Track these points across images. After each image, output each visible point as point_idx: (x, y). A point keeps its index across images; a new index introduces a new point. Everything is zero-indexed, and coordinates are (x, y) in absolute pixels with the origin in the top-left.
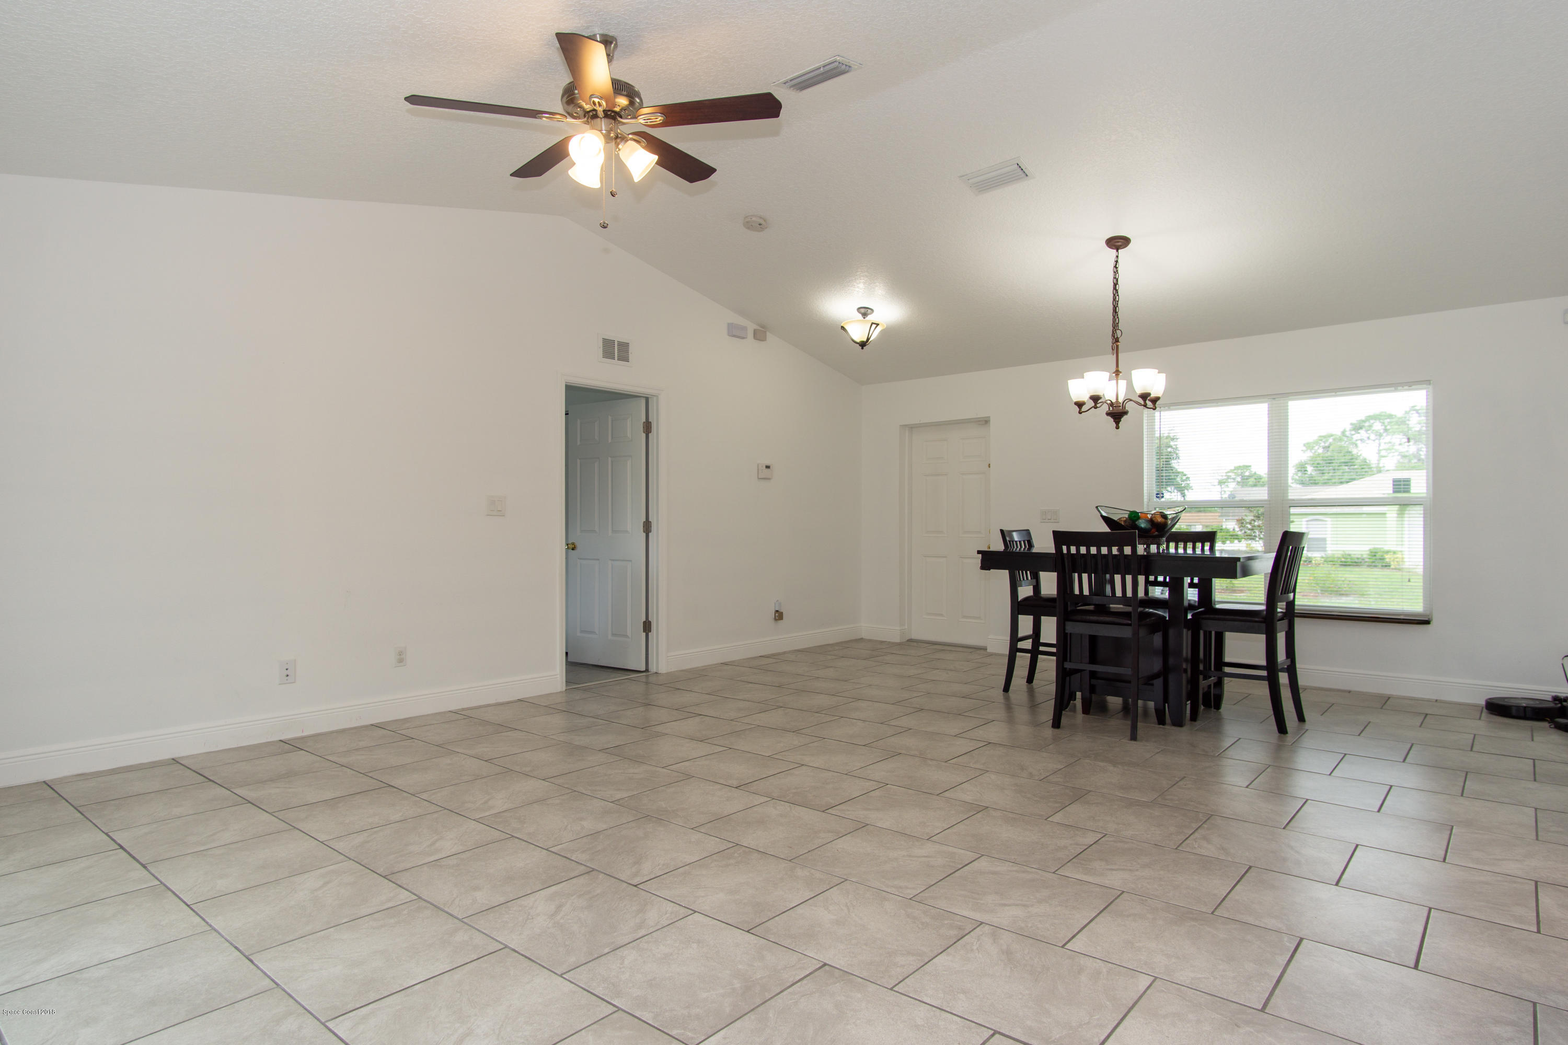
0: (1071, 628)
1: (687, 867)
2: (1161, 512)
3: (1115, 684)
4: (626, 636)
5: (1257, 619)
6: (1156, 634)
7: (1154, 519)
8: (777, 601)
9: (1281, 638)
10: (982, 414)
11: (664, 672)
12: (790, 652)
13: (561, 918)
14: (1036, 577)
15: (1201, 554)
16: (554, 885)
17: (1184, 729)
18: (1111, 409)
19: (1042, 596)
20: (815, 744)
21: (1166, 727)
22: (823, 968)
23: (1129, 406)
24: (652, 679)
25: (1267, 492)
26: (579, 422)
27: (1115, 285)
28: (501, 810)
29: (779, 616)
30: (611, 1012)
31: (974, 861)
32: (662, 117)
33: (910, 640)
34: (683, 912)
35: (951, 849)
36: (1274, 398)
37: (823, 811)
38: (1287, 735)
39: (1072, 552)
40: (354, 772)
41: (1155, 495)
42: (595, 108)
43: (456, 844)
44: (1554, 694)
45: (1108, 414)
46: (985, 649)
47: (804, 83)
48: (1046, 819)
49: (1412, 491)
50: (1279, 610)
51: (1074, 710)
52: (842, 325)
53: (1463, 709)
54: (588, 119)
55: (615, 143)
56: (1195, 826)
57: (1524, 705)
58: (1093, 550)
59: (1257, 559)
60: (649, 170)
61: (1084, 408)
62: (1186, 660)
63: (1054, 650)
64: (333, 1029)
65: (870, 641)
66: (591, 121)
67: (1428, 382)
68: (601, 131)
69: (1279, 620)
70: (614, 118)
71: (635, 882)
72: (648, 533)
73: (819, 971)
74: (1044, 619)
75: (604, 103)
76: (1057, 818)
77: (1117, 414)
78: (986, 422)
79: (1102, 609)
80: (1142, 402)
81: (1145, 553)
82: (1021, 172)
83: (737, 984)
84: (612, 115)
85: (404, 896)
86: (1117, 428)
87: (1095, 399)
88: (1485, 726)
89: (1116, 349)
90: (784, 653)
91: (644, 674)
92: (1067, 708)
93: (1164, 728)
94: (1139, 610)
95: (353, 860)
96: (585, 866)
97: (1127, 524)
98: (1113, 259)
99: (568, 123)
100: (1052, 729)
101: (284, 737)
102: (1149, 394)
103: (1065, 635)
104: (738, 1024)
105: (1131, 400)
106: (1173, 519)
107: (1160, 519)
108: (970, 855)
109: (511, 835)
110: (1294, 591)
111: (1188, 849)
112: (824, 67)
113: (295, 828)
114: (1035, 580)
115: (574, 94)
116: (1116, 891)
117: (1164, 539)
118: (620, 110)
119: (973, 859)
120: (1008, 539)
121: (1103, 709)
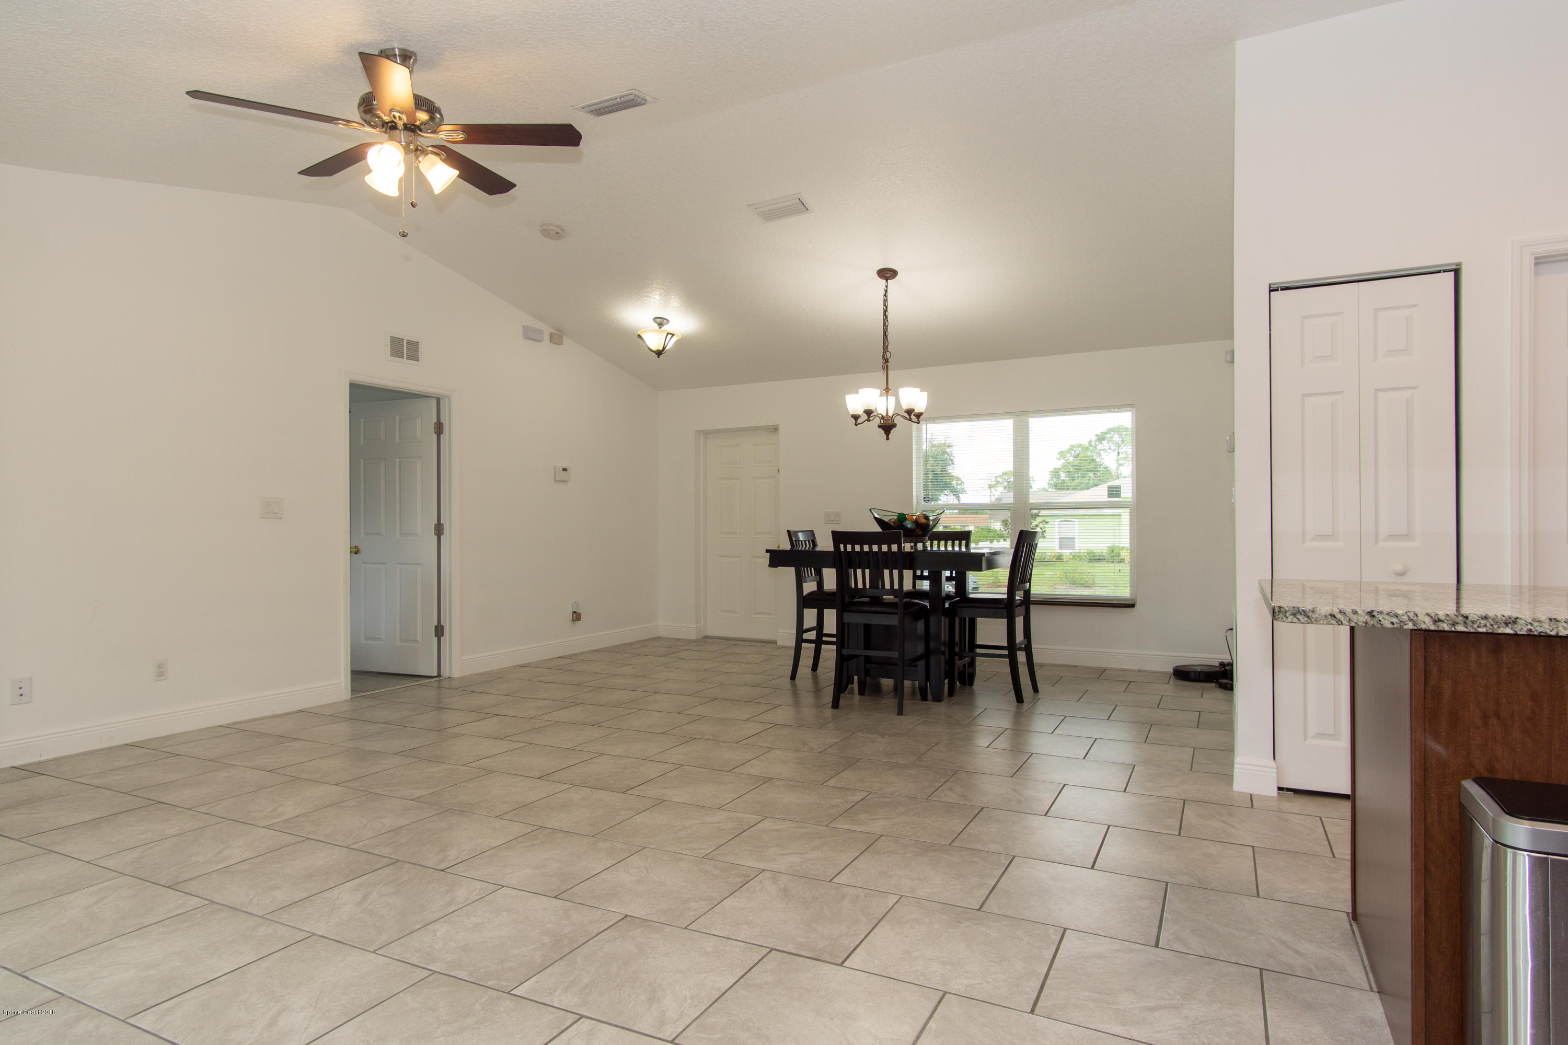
0: (848, 618)
1: (493, 851)
2: (924, 514)
3: (886, 668)
4: (417, 641)
5: (1000, 606)
6: (919, 621)
7: (918, 520)
8: (575, 602)
9: (1019, 622)
10: (771, 423)
11: (458, 676)
12: (588, 652)
13: (369, 905)
14: (819, 573)
15: (959, 551)
16: (357, 878)
17: (943, 703)
18: (882, 421)
19: (825, 590)
20: (615, 735)
21: (928, 702)
22: (626, 919)
23: (898, 420)
24: (444, 684)
25: (1012, 496)
26: (362, 420)
27: (885, 311)
28: (292, 816)
29: (576, 616)
30: (427, 975)
31: (759, 822)
32: (464, 135)
33: (706, 637)
34: (491, 887)
35: (739, 815)
36: (1018, 416)
37: (623, 793)
38: (1024, 704)
39: (848, 550)
40: (114, 793)
41: (922, 498)
42: (395, 121)
43: (246, 850)
44: (1220, 661)
45: (880, 426)
46: (775, 642)
47: (601, 110)
48: (822, 784)
49: (1122, 495)
50: (1017, 598)
51: (852, 692)
52: (639, 333)
53: (1156, 676)
54: (386, 129)
55: (415, 155)
56: (943, 780)
57: (1199, 670)
58: (866, 548)
59: (999, 554)
60: (450, 183)
61: (860, 421)
62: (944, 644)
63: (834, 639)
64: (135, 1024)
65: (667, 639)
66: (390, 132)
67: (1132, 406)
68: (400, 142)
69: (1017, 607)
70: (413, 131)
71: (442, 867)
72: (440, 536)
73: (622, 921)
74: (826, 611)
75: (404, 117)
76: (832, 783)
77: (887, 427)
78: (775, 429)
79: (876, 601)
80: (908, 417)
81: (912, 551)
82: (802, 206)
83: (546, 940)
84: (412, 128)
85: (194, 902)
86: (888, 439)
87: (869, 413)
88: (1171, 689)
89: (886, 368)
90: (582, 653)
91: (436, 679)
92: (845, 691)
93: (927, 704)
94: (904, 601)
95: (129, 875)
96: (389, 858)
97: (896, 525)
98: (883, 288)
99: (366, 132)
100: (832, 710)
101: (17, 763)
102: (913, 410)
103: (843, 624)
104: (549, 970)
105: (898, 415)
106: (934, 520)
107: (923, 521)
108: (757, 818)
109: (305, 837)
110: (1030, 581)
111: (936, 799)
112: (621, 97)
113: (51, 851)
114: (818, 577)
115: (372, 104)
116: (876, 835)
117: (927, 538)
118: (420, 124)
119: (758, 821)
120: (794, 539)
121: (877, 690)
